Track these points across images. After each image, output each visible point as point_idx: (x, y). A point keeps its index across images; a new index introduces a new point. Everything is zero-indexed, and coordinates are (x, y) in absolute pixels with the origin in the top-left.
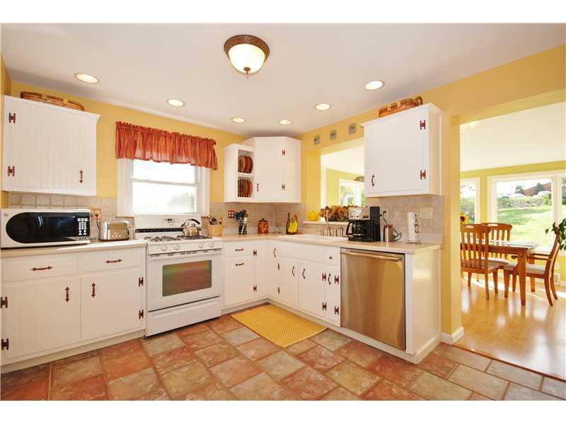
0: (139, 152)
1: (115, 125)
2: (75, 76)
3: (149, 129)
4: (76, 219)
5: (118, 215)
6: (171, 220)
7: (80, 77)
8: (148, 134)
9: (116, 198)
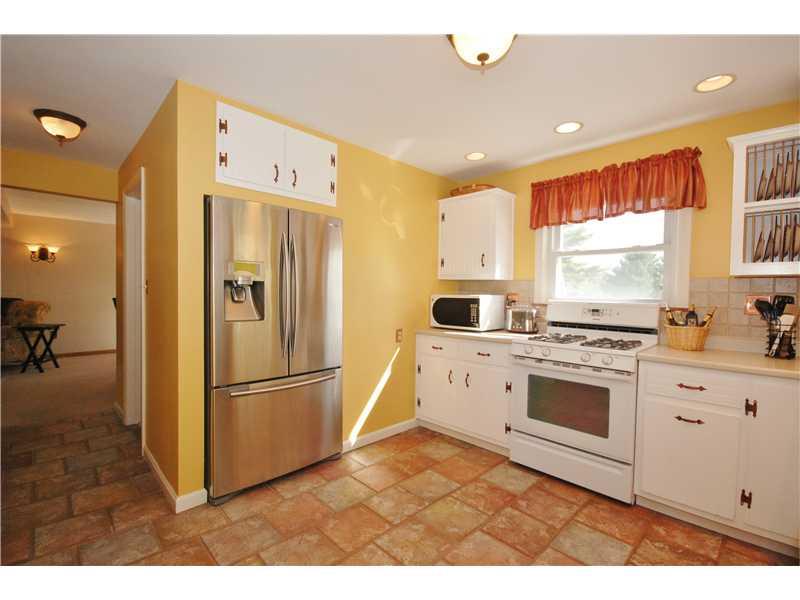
0: (553, 215)
1: (530, 188)
2: (465, 157)
3: (566, 178)
4: (468, 306)
5: (535, 302)
6: (597, 311)
7: (469, 157)
8: (567, 185)
9: (533, 281)
